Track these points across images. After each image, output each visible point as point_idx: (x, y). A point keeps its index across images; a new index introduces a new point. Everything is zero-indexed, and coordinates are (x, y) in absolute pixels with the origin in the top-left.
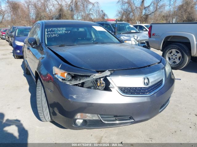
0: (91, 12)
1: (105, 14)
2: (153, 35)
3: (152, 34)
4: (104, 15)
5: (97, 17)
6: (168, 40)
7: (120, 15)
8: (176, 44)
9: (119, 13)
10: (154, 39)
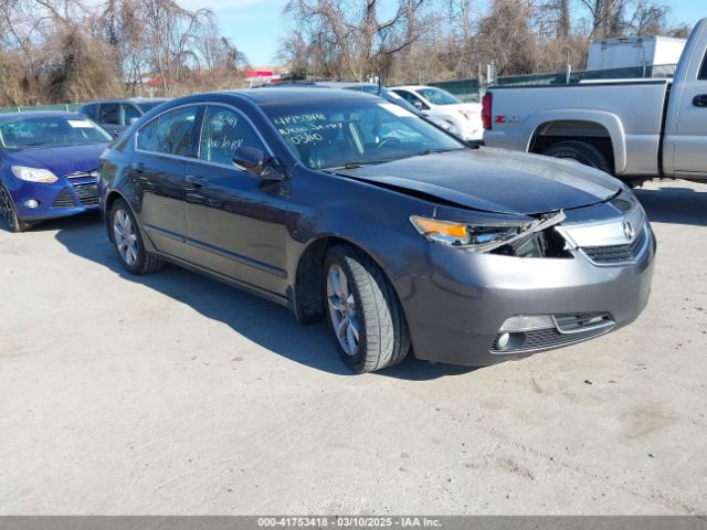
0: (186, 48)
1: (235, 50)
2: (500, 119)
3: (494, 119)
4: (234, 55)
5: (212, 63)
6: (543, 134)
7: (290, 55)
8: (567, 145)
9: (288, 47)
10: (502, 133)
